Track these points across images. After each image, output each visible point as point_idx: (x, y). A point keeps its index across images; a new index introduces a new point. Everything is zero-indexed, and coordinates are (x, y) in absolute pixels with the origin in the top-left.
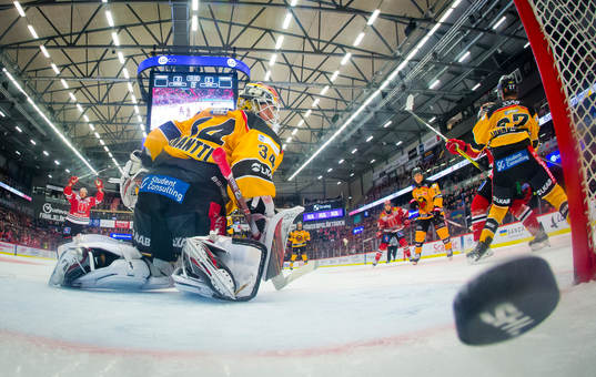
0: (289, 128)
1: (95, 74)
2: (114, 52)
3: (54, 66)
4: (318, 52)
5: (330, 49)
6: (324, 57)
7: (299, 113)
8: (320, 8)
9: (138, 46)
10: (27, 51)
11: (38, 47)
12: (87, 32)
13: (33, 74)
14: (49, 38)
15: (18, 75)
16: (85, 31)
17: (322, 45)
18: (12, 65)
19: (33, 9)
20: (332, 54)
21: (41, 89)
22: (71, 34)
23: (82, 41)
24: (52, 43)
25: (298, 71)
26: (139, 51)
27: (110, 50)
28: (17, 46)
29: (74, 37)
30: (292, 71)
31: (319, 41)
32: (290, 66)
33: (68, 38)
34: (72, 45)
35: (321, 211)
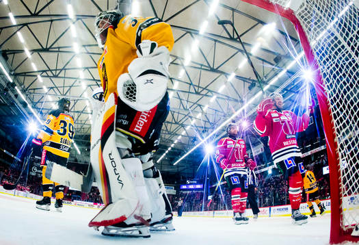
0: (176, 134)
1: (68, 94)
2: (80, 82)
3: (44, 87)
4: (197, 93)
5: (204, 92)
6: (201, 97)
7: (183, 127)
8: (201, 68)
9: (94, 80)
10: (30, 77)
11: (36, 76)
12: (65, 69)
13: (32, 91)
14: (44, 71)
15: (24, 91)
16: (64, 69)
17: (200, 90)
18: (21, 85)
19: (36, 53)
20: (206, 95)
21: (36, 100)
22: (56, 70)
23: (62, 75)
24: (44, 74)
25: (185, 103)
26: (94, 83)
27: (78, 81)
28: (25, 74)
29: (58, 72)
30: (181, 102)
31: (199, 87)
32: (181, 100)
33: (54, 72)
34: (56, 76)
35: (190, 184)
